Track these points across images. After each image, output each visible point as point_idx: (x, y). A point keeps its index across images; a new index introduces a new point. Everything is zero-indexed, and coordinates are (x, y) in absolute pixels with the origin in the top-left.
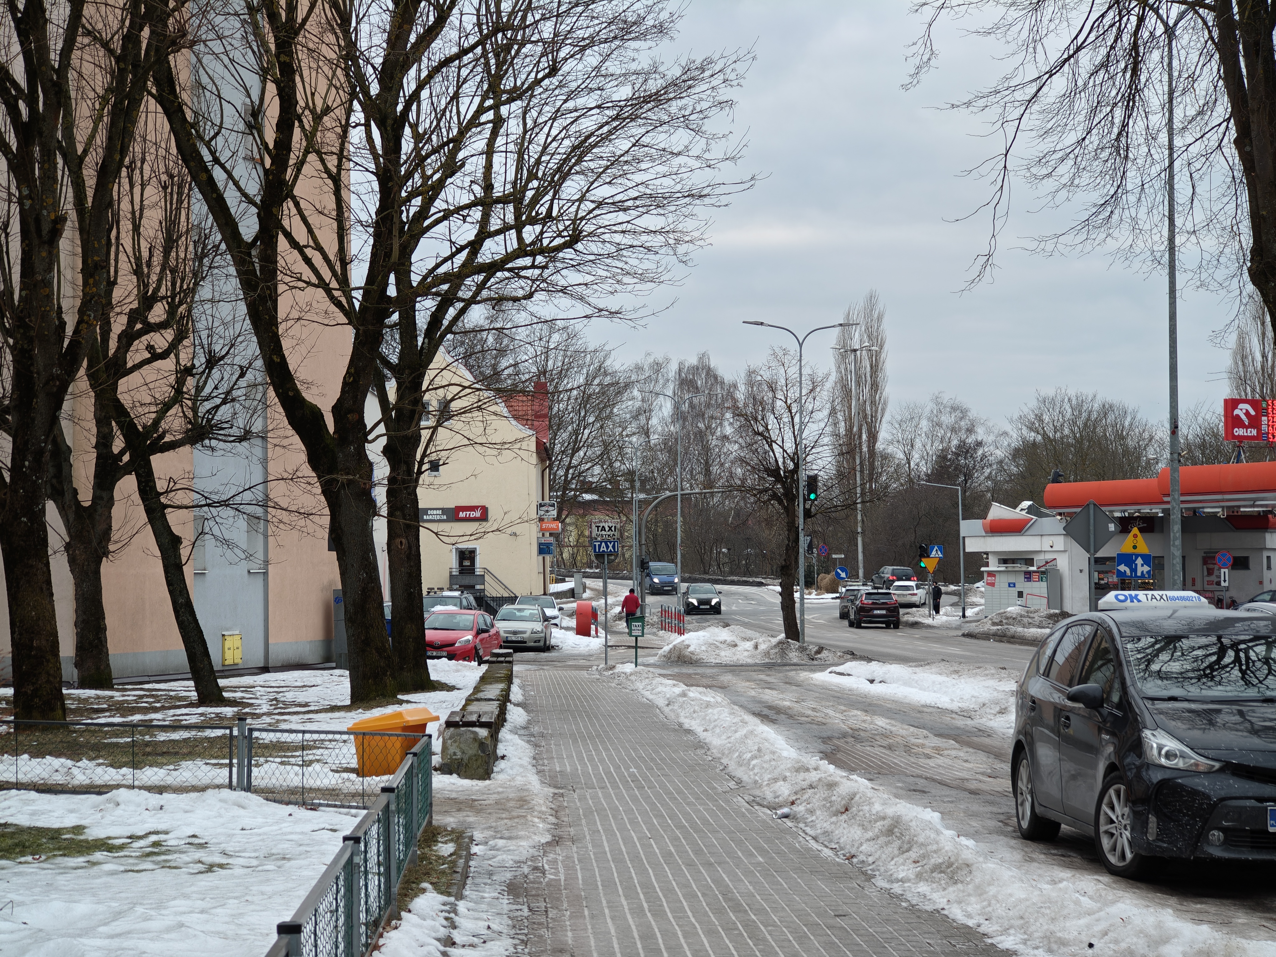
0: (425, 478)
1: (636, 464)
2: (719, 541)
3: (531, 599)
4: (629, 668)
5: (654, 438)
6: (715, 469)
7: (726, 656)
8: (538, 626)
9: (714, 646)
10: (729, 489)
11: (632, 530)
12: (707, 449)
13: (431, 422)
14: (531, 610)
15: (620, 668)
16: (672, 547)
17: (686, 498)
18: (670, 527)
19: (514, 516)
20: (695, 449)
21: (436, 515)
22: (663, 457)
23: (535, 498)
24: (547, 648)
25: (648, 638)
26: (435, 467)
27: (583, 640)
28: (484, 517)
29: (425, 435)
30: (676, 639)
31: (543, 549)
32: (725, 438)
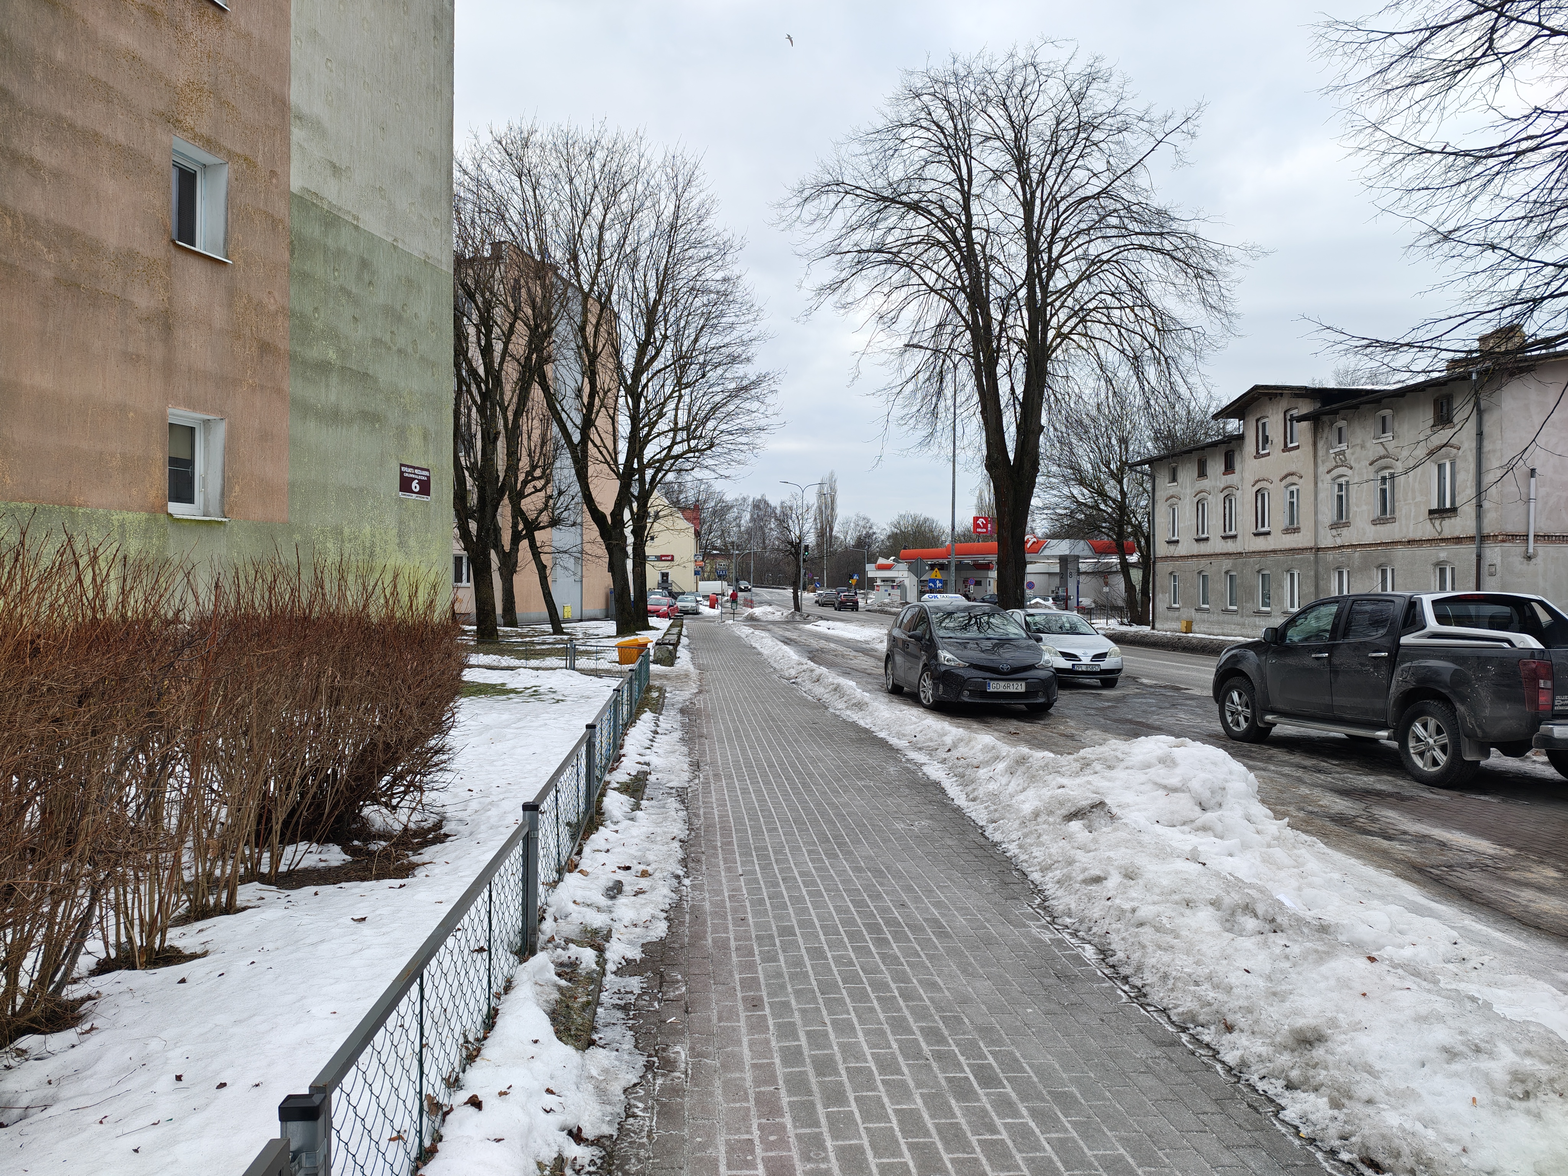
0: (648, 543)
1: (735, 539)
2: (768, 571)
3: (691, 593)
4: (731, 622)
5: (743, 529)
6: (767, 542)
7: (770, 618)
8: (694, 604)
9: (765, 614)
10: (773, 550)
11: (733, 566)
12: (764, 533)
13: (651, 520)
14: (691, 598)
15: (727, 622)
16: (749, 573)
17: (755, 553)
18: (748, 564)
19: (685, 559)
20: (759, 533)
21: (653, 558)
22: (746, 536)
23: (694, 552)
24: (698, 613)
25: (739, 610)
26: (652, 538)
27: (712, 610)
28: (672, 560)
29: (649, 525)
30: (750, 610)
31: (696, 573)
32: (771, 529)
